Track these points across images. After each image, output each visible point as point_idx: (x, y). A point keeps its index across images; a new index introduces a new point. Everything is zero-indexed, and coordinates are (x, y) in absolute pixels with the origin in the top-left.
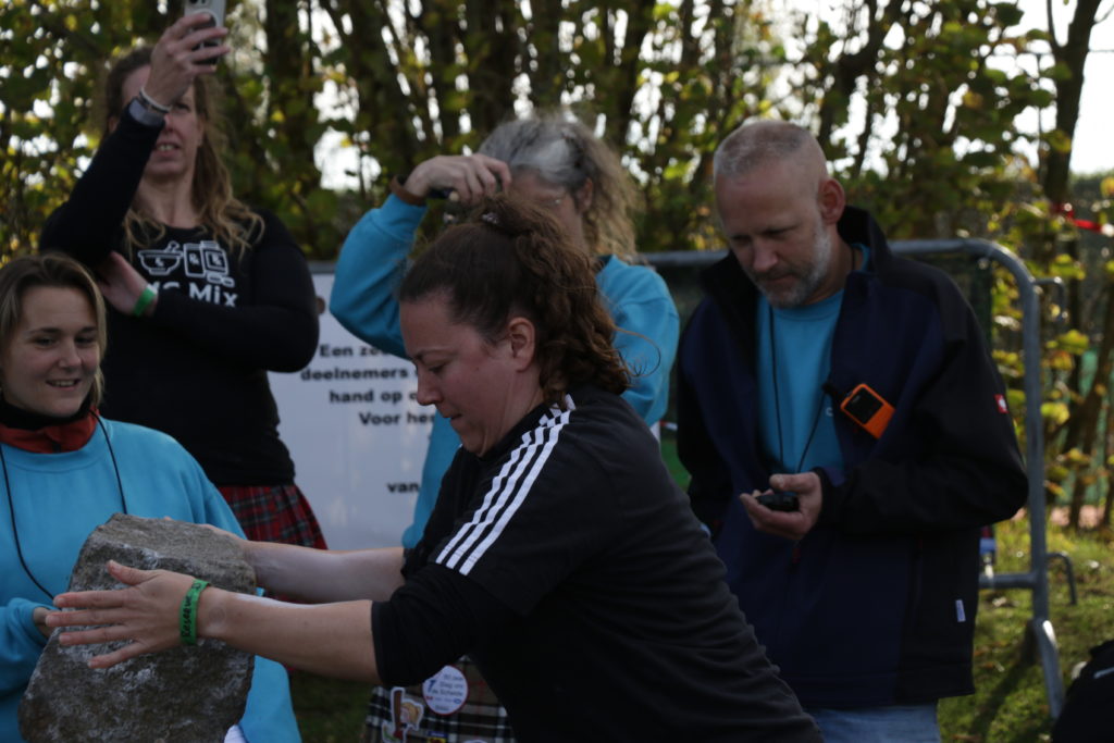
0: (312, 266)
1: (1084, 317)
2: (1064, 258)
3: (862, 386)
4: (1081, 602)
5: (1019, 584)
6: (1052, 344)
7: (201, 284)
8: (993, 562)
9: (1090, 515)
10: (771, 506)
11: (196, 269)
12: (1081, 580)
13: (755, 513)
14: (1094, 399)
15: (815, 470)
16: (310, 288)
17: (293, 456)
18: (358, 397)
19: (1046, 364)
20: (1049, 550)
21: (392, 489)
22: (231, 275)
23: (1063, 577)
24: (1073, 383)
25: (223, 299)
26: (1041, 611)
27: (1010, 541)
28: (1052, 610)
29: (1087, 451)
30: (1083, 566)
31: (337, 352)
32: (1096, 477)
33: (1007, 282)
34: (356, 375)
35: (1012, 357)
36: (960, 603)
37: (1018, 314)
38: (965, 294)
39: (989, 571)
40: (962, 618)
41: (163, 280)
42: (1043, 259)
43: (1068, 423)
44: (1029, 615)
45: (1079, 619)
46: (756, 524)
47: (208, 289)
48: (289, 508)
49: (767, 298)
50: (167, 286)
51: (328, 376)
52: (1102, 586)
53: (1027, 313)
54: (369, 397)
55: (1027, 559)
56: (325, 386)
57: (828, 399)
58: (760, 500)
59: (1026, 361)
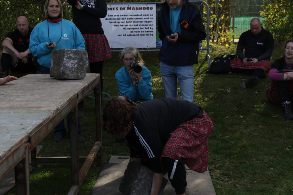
0: (107, 3)
1: (215, 12)
2: (213, 4)
3: (184, 21)
4: (213, 52)
5: (205, 49)
6: (211, 16)
7: (90, 5)
8: (202, 46)
9: (215, 41)
10: (171, 38)
11: (89, 3)
12: (214, 49)
13: (169, 39)
14: (216, 24)
15: (177, 33)
16: (106, 6)
17: (104, 30)
18: (113, 22)
19: (210, 19)
20: (209, 45)
21: (118, 35)
22: (94, 4)
23: (211, 49)
24: (214, 22)
25: (93, 7)
26: (208, 53)
27: (204, 43)
28: (210, 53)
29: (215, 31)
30: (214, 47)
31: (110, 16)
32: (216, 35)
33: (205, 7)
34: (113, 19)
35: (205, 18)
36: (197, 51)
37: (206, 12)
38: (199, 8)
39: (201, 48)
40: (197, 53)
41: (84, 4)
42: (211, 4)
43: (212, 27)
44: (206, 54)
45: (213, 54)
46: (169, 40)
47: (91, 6)
48: (103, 38)
49: (171, 8)
50: (85, 5)
51: (109, 19)
52: (216, 50)
53: (208, 11)
54: (115, 22)
55: (206, 46)
56: (109, 21)
57: (179, 23)
58: (169, 37)
59: (207, 19)
